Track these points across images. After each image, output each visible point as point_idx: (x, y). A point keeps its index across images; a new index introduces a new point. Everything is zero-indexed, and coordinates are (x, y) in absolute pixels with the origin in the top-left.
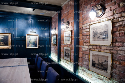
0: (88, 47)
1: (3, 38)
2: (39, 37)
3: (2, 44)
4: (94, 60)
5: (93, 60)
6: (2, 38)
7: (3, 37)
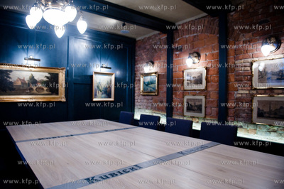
0: (247, 92)
1: (47, 77)
2: (115, 78)
3: (46, 92)
4: (261, 109)
5: (258, 109)
6: (45, 79)
7: (49, 75)
